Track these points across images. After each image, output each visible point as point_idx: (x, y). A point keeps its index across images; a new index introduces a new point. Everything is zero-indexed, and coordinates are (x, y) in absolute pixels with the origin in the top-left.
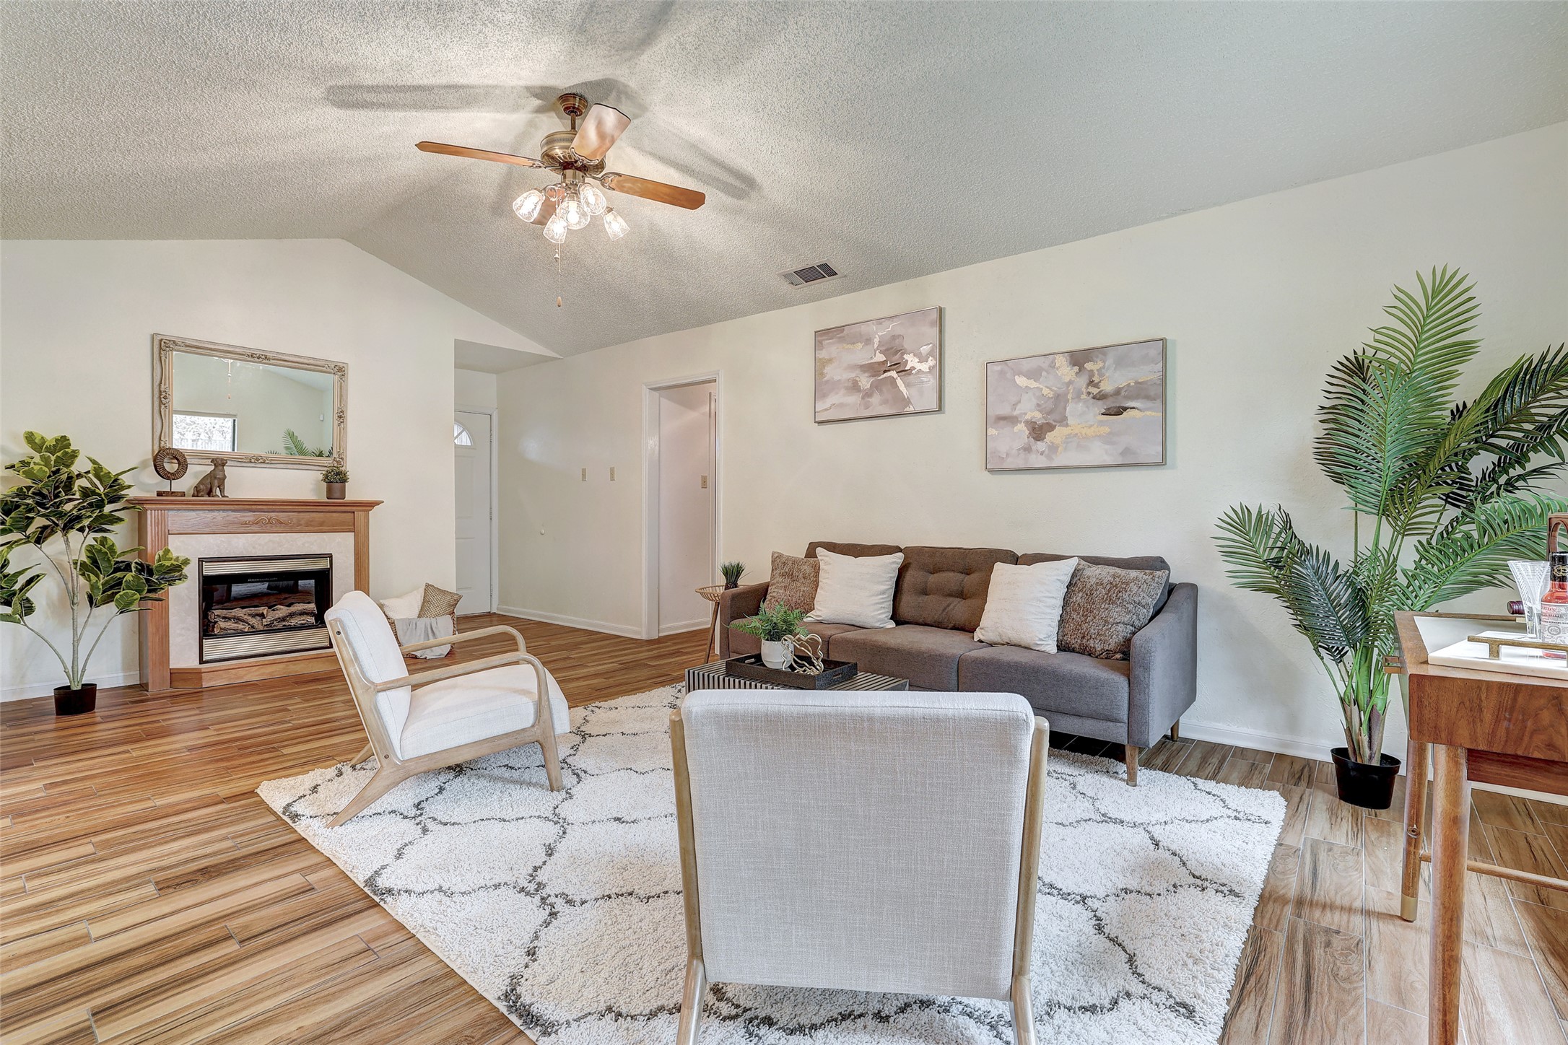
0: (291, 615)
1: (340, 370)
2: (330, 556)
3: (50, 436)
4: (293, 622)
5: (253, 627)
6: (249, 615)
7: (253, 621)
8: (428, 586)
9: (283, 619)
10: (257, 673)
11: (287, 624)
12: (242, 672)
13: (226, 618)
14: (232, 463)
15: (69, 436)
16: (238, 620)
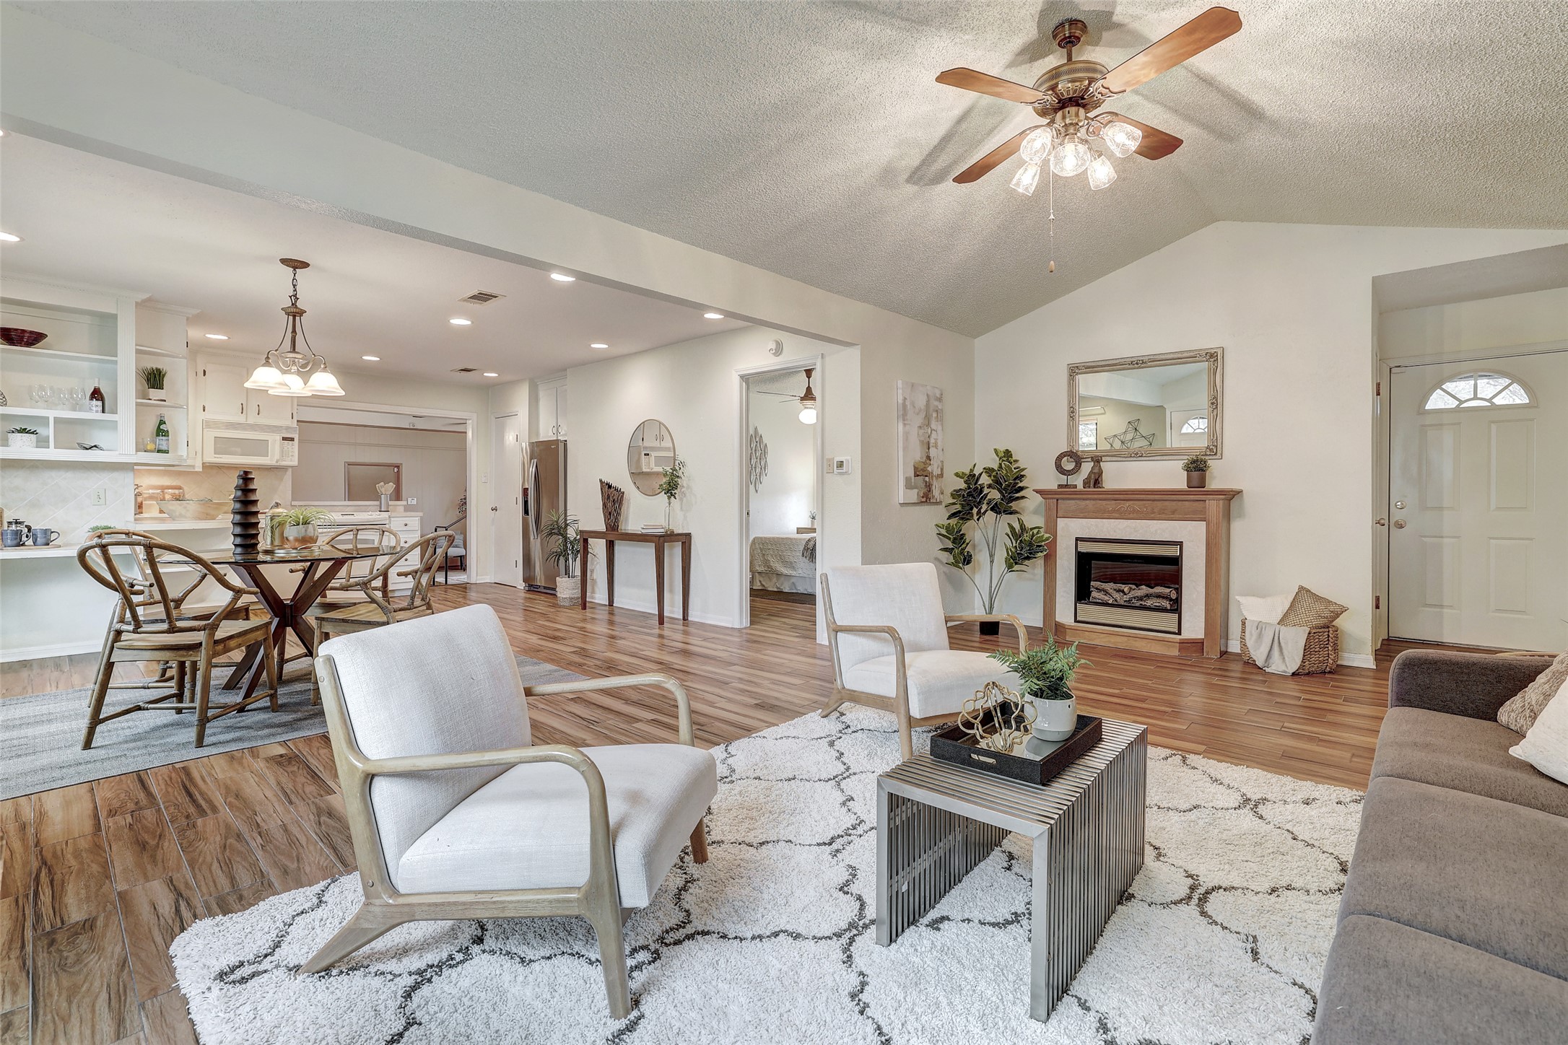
0: (1148, 596)
1: (1212, 356)
2: (1181, 544)
3: (1002, 448)
4: (1149, 603)
5: (1116, 600)
6: (1115, 590)
7: (1117, 595)
8: (1301, 588)
9: (1141, 599)
10: (1104, 640)
11: (1143, 603)
12: (1094, 635)
13: (1099, 590)
14: (1108, 459)
15: (1010, 449)
16: (1106, 593)
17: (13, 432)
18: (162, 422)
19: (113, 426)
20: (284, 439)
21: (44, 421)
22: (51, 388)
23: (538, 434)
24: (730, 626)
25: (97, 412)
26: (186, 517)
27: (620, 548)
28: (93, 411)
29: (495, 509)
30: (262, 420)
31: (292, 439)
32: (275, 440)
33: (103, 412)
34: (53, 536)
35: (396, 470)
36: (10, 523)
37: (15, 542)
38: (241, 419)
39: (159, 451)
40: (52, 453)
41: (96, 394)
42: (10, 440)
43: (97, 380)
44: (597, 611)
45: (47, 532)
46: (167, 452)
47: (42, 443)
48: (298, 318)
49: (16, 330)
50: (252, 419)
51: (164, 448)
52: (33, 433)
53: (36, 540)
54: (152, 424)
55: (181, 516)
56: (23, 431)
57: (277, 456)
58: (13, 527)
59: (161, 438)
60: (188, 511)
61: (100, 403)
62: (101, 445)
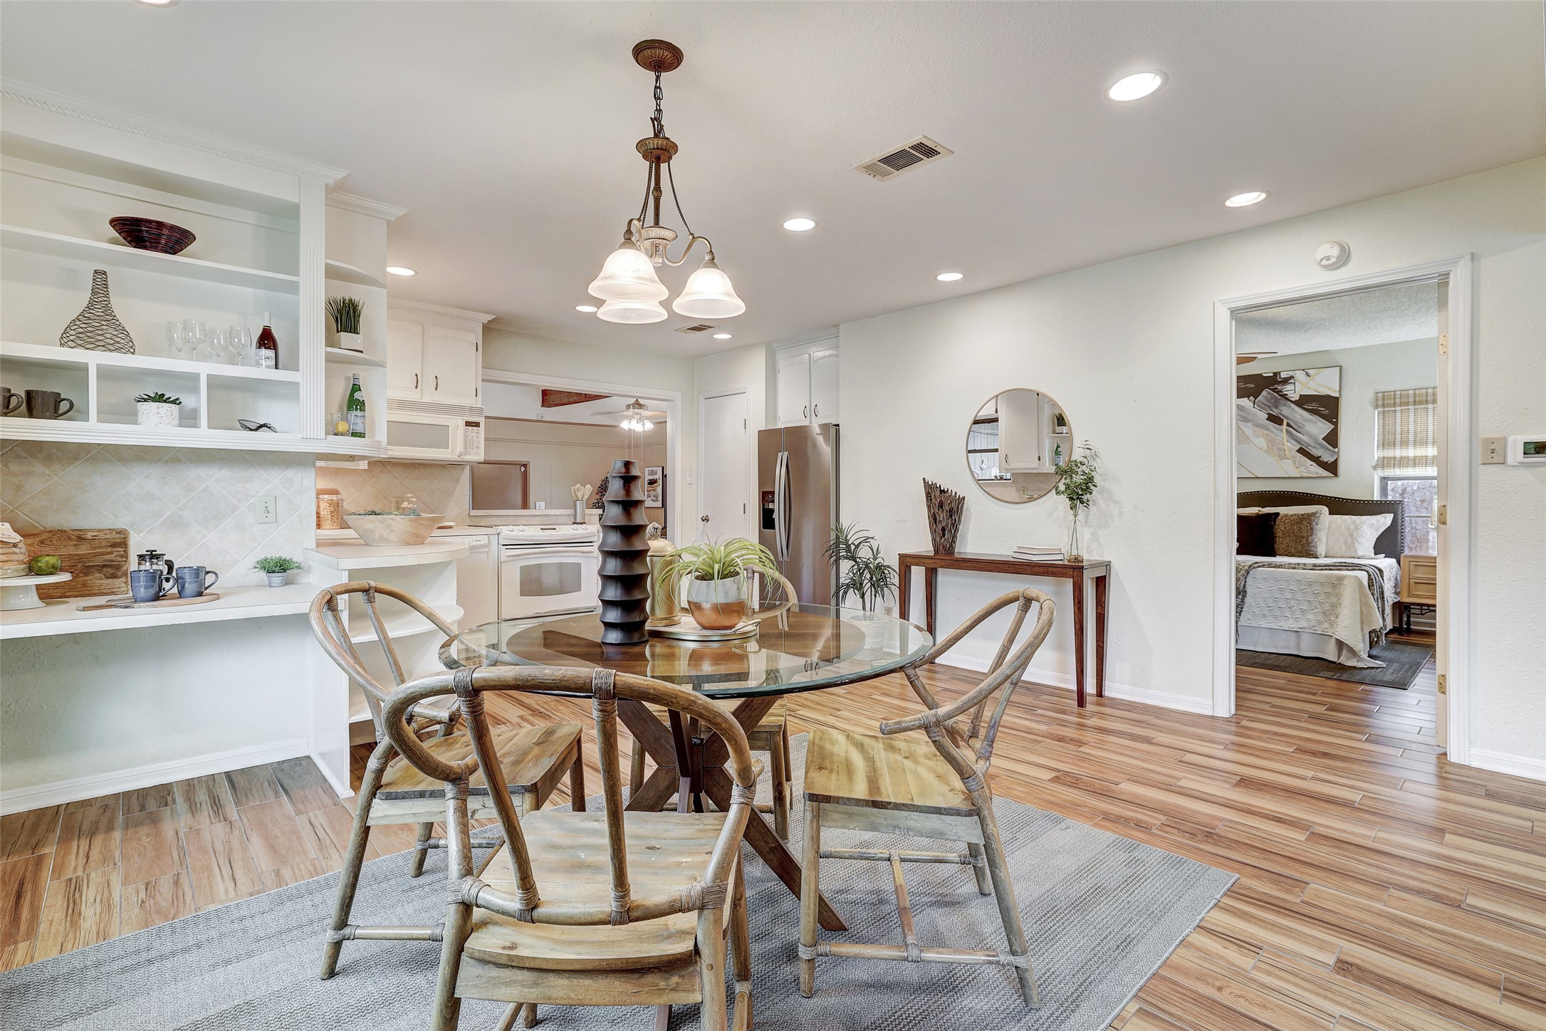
17: (145, 400)
18: (356, 388)
19: (290, 392)
20: (468, 424)
21: (190, 380)
22: (203, 330)
23: (775, 418)
24: (1210, 714)
25: (267, 367)
26: (388, 541)
27: (946, 579)
28: (260, 367)
29: (705, 519)
30: (441, 398)
31: (477, 425)
32: (456, 424)
33: (276, 368)
34: (209, 579)
35: (523, 469)
36: (142, 557)
37: (152, 592)
38: (414, 396)
39: (354, 434)
40: (204, 437)
41: (267, 339)
42: (140, 414)
43: (267, 314)
44: (938, 676)
45: (199, 572)
46: (362, 435)
47: (189, 419)
48: (664, 166)
49: (150, 222)
50: (429, 396)
51: (359, 429)
52: (174, 402)
53: (183, 586)
54: (341, 390)
55: (382, 540)
56: (160, 398)
57: (460, 448)
58: (147, 566)
59: (355, 413)
60: (392, 531)
61: (271, 353)
62: (273, 424)
